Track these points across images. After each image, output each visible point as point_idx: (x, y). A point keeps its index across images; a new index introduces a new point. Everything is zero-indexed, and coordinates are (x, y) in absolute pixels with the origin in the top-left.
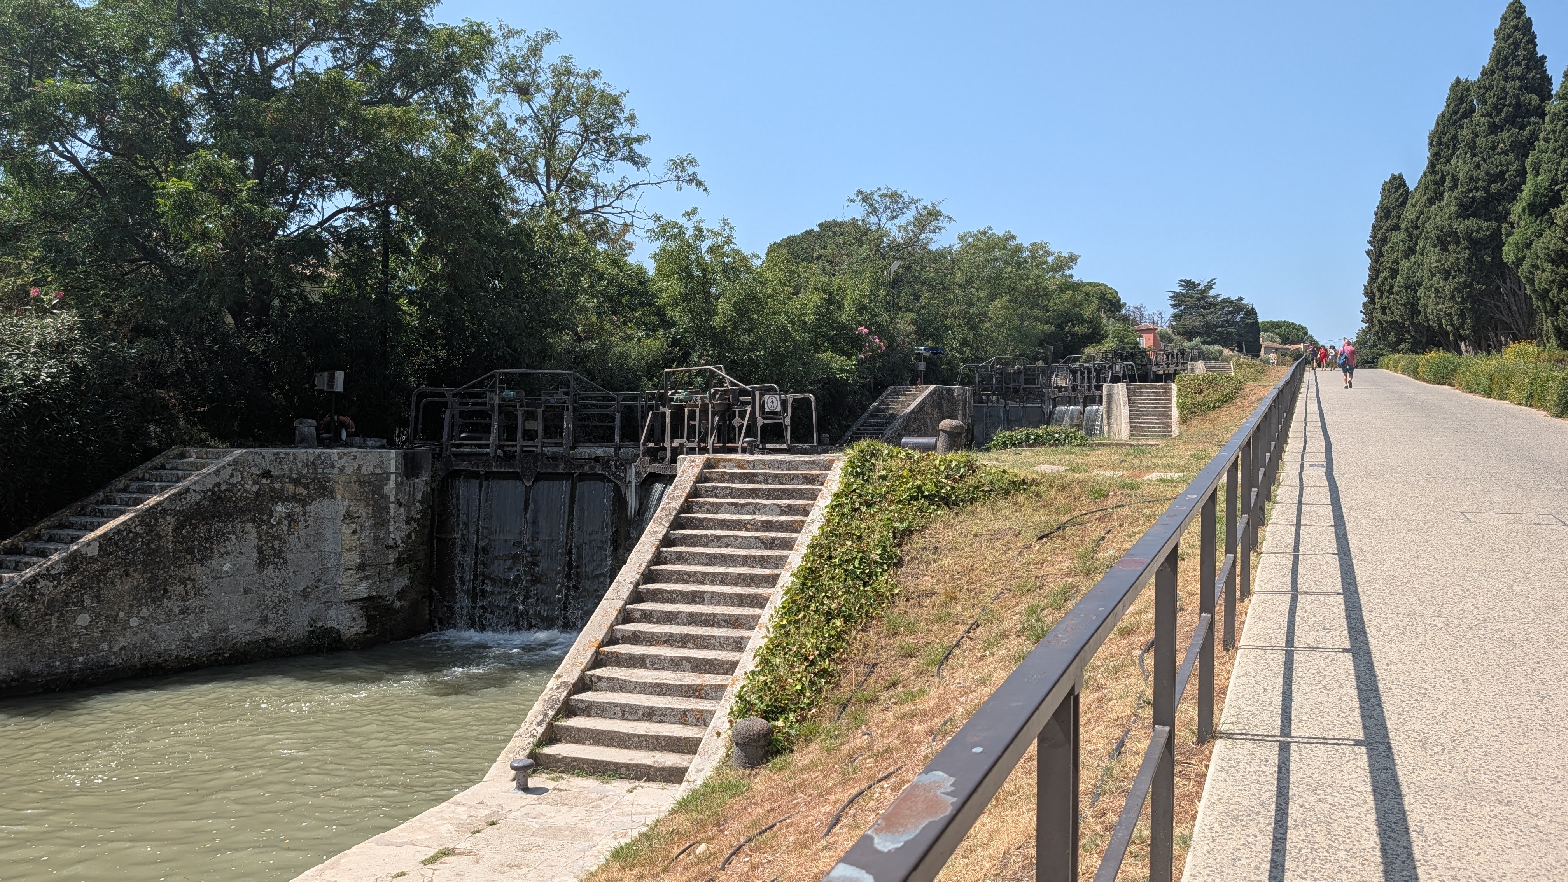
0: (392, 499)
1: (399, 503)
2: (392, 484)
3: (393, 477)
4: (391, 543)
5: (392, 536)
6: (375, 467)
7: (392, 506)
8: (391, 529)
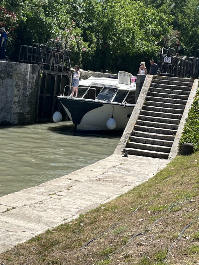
0: (28, 81)
1: (30, 82)
2: (28, 76)
3: (29, 73)
4: (27, 95)
5: (27, 93)
6: (25, 69)
7: (28, 83)
8: (27, 91)
